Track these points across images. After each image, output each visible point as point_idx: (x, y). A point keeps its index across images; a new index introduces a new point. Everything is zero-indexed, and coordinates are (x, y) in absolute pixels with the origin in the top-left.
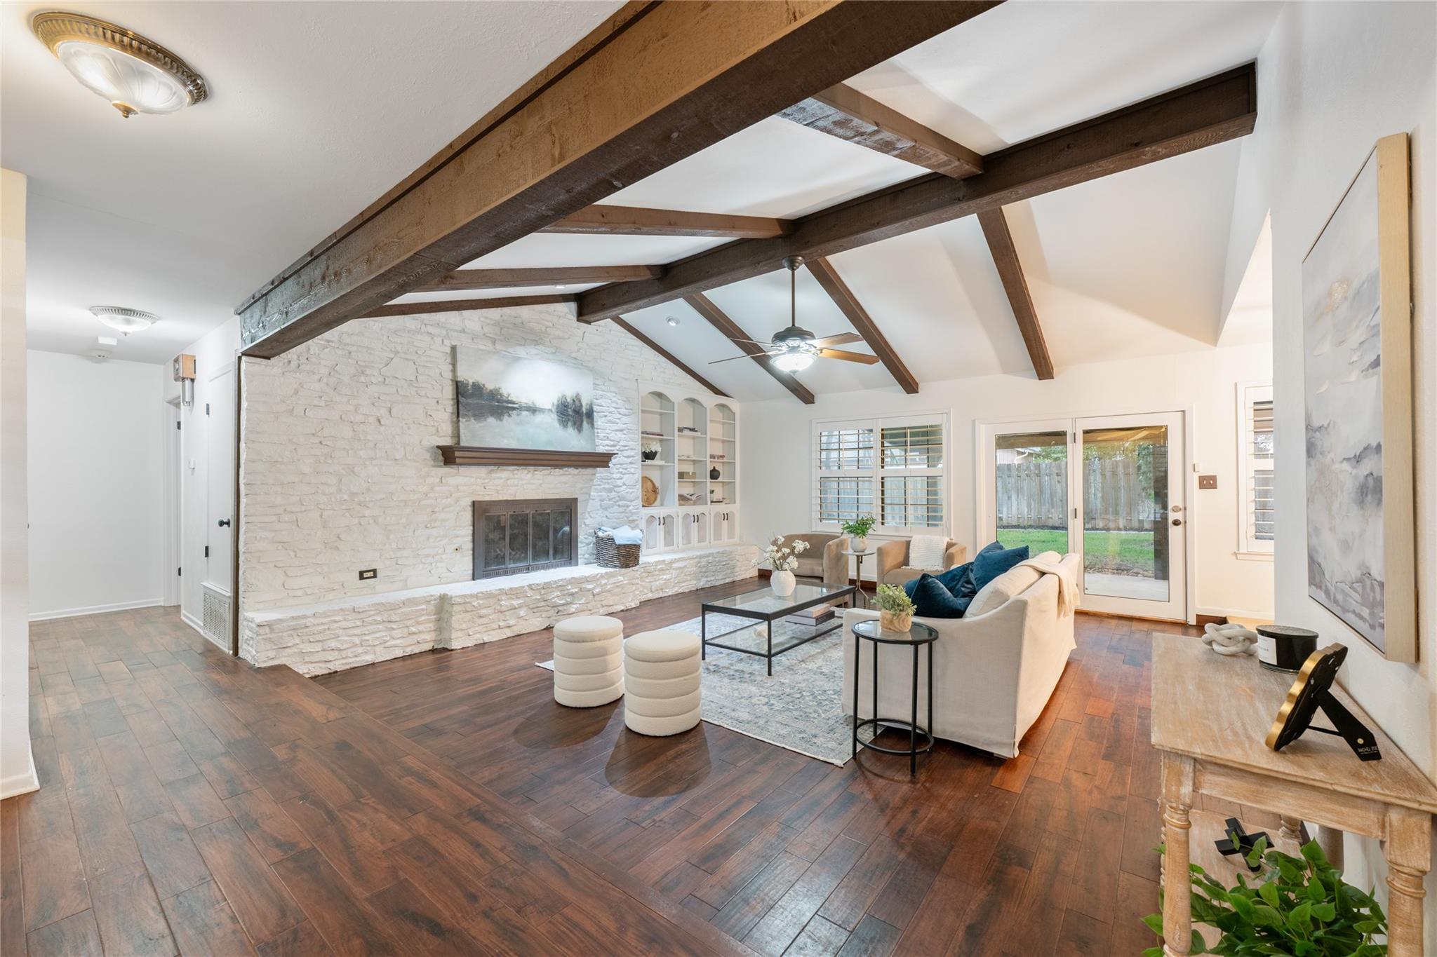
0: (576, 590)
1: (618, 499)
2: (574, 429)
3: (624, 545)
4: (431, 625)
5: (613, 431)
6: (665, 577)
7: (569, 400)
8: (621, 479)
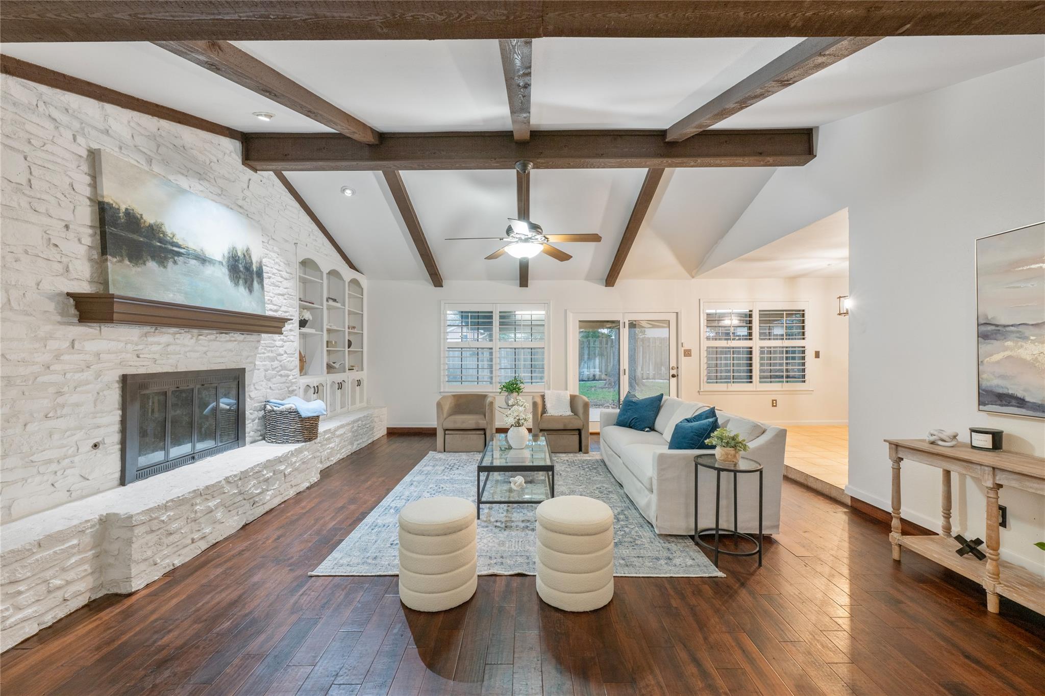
0: (271, 474)
1: (280, 368)
2: (245, 288)
3: (309, 418)
4: (86, 567)
5: (276, 294)
6: (331, 446)
7: (240, 254)
8: (283, 347)
